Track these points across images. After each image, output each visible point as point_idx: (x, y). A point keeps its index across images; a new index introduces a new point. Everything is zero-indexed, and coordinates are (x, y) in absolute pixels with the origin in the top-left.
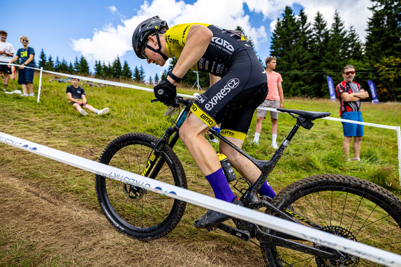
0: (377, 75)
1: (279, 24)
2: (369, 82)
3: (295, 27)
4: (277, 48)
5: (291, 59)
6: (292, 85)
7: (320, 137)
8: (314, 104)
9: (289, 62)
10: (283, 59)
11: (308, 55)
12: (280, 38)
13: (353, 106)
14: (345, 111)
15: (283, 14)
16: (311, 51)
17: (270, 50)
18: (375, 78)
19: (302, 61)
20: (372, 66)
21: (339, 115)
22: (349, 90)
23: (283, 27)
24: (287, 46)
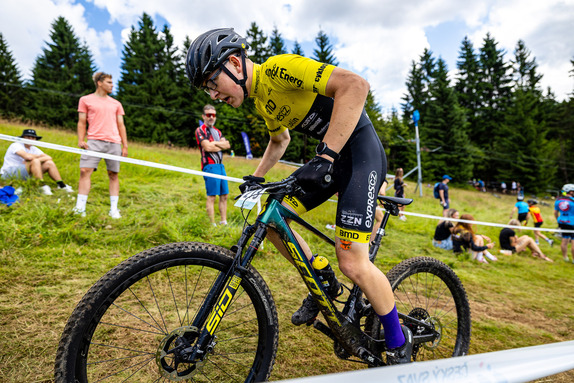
0: (250, 126)
1: (134, 35)
2: (243, 134)
3: (158, 47)
4: (132, 70)
5: (154, 91)
6: (155, 127)
7: (185, 198)
8: (183, 156)
9: (150, 93)
10: (142, 88)
11: (176, 90)
12: (136, 56)
13: (215, 157)
14: (207, 163)
15: (140, 23)
16: (180, 84)
17: (122, 71)
18: (248, 130)
19: (168, 95)
20: (245, 116)
21: (201, 167)
22: (209, 137)
23: (140, 41)
24: (148, 71)
